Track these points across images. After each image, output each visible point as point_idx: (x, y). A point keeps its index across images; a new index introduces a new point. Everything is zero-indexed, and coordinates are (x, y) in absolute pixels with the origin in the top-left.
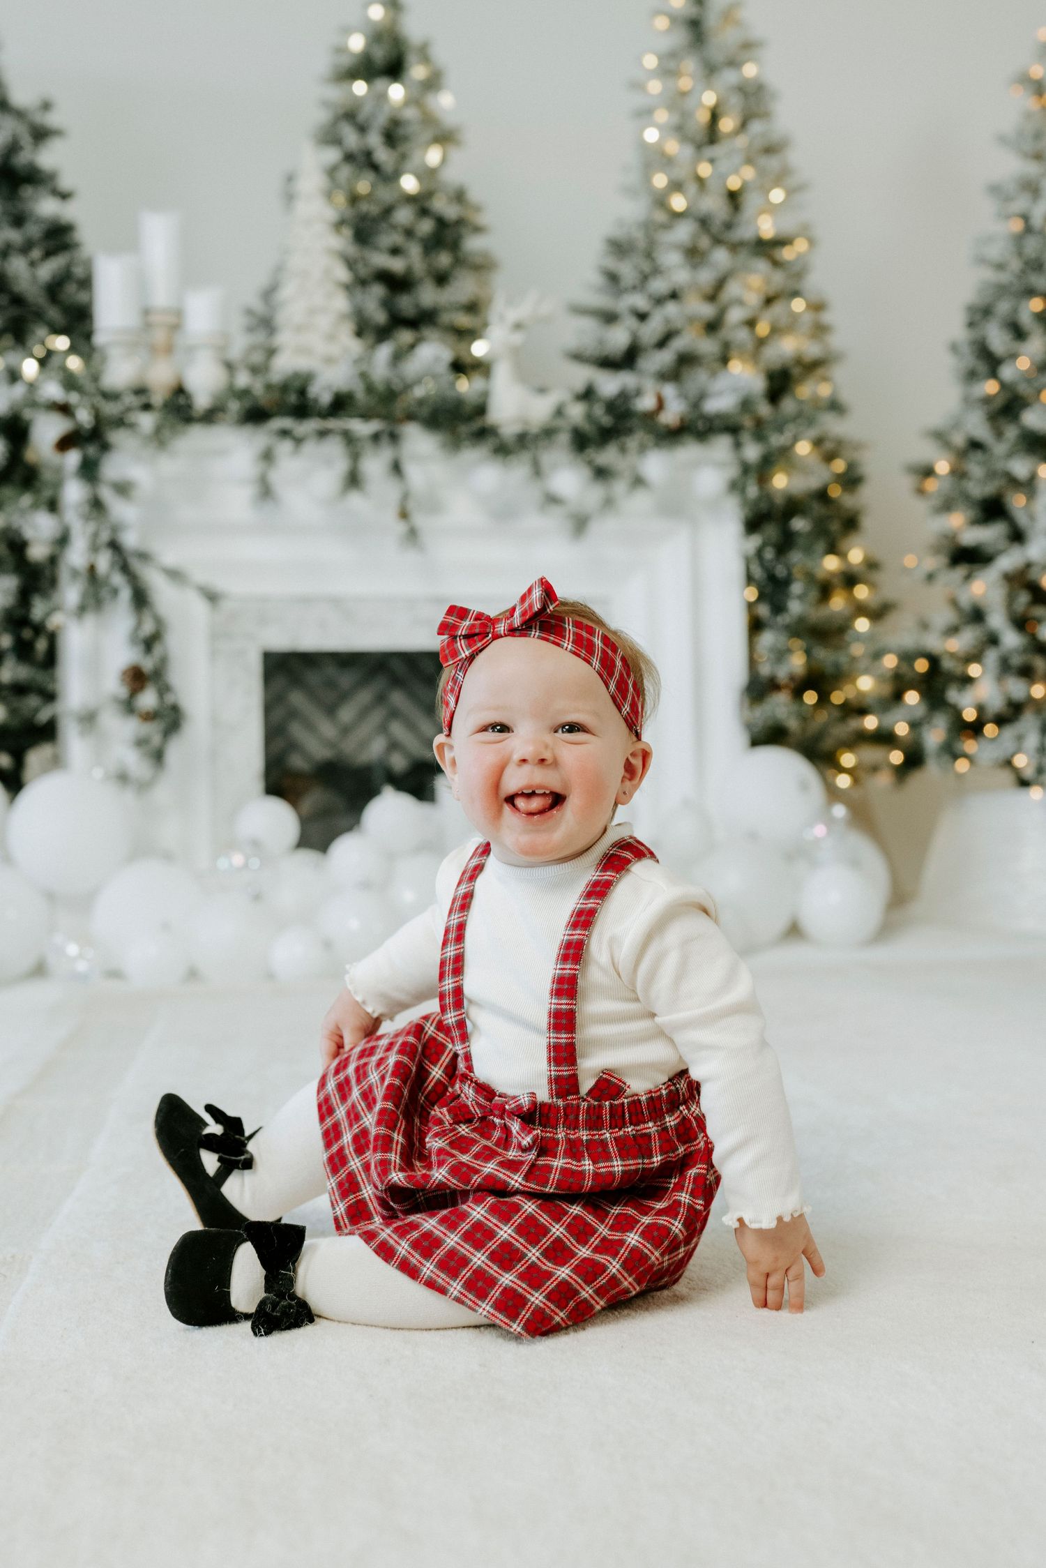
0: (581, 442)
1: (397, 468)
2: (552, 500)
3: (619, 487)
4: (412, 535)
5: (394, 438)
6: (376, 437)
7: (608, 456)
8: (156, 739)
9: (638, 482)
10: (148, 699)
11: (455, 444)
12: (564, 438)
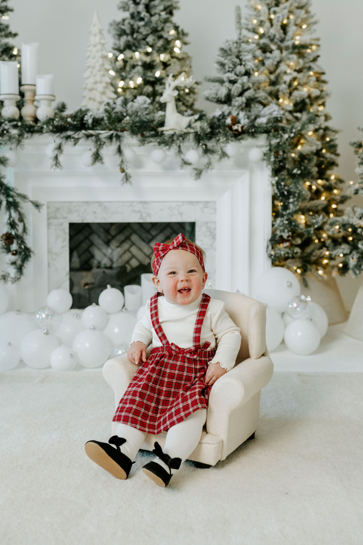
0: (198, 138)
1: (119, 151)
2: (186, 163)
3: (215, 158)
4: (127, 178)
5: (118, 137)
6: (110, 138)
7: (210, 144)
8: (19, 262)
9: (224, 155)
10: (14, 247)
11: (144, 140)
12: (191, 136)
